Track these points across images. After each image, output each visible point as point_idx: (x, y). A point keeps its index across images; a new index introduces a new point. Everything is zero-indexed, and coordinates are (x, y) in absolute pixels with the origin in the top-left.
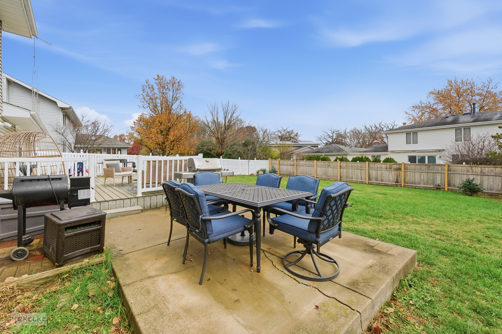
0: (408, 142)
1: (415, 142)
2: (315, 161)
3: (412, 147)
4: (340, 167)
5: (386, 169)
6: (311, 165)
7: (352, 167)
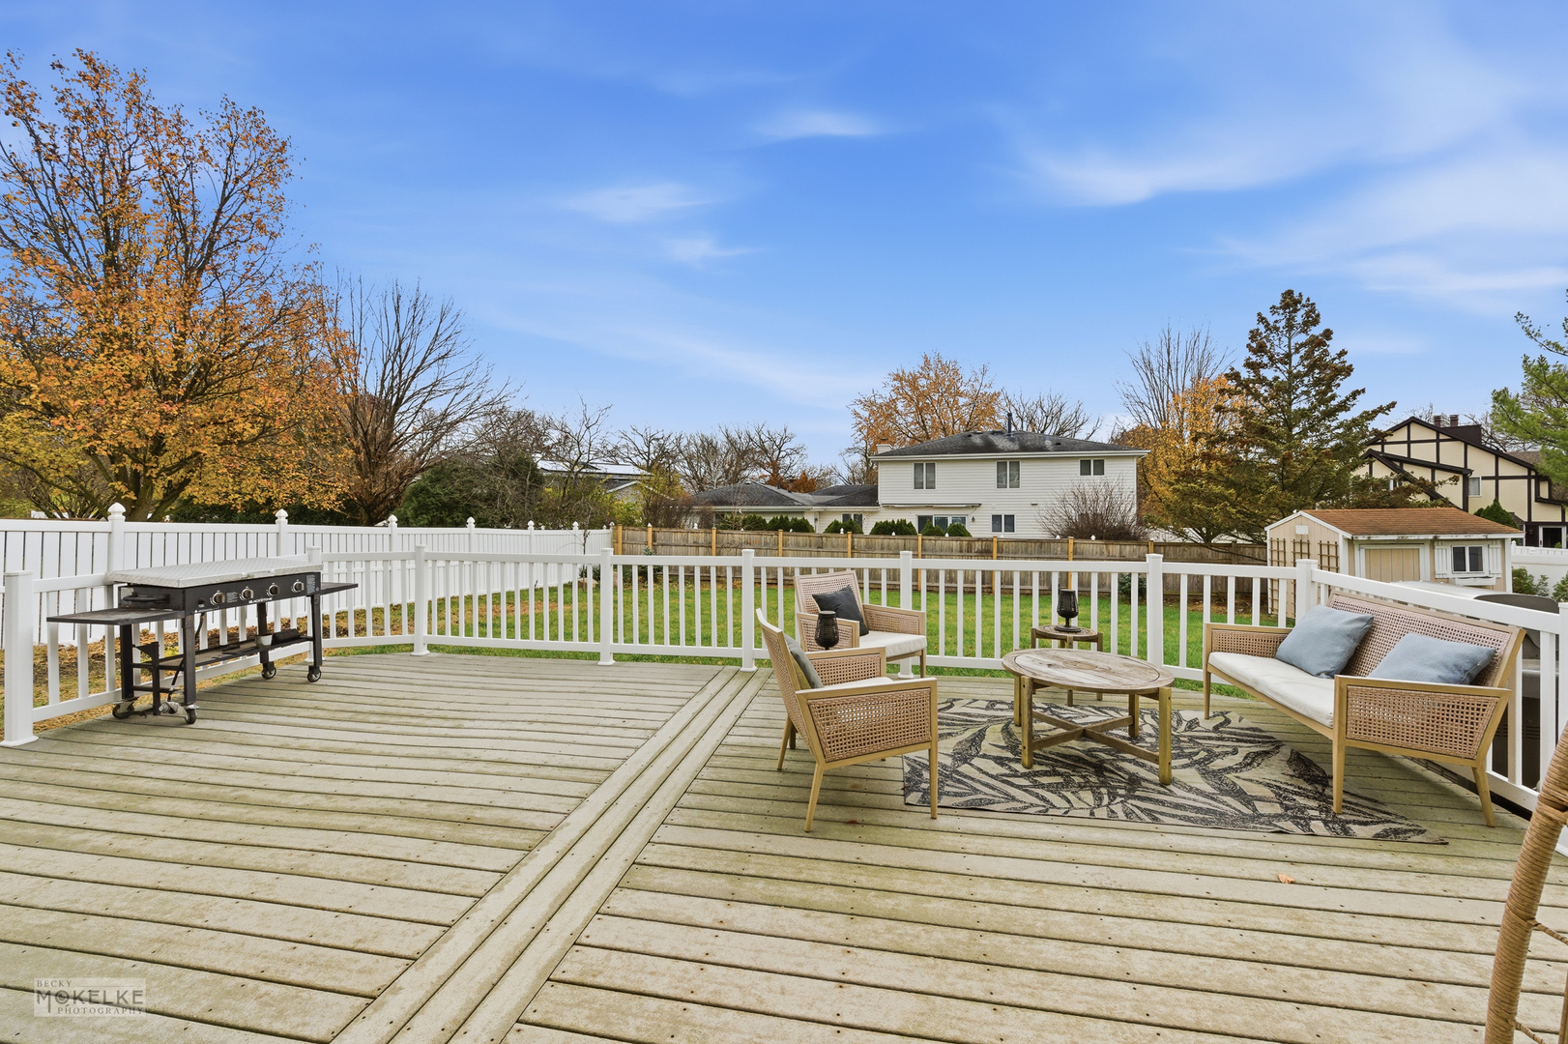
0: (918, 485)
1: (931, 486)
2: (781, 532)
3: (925, 496)
4: (853, 548)
5: (961, 551)
6: (766, 544)
7: (882, 549)
